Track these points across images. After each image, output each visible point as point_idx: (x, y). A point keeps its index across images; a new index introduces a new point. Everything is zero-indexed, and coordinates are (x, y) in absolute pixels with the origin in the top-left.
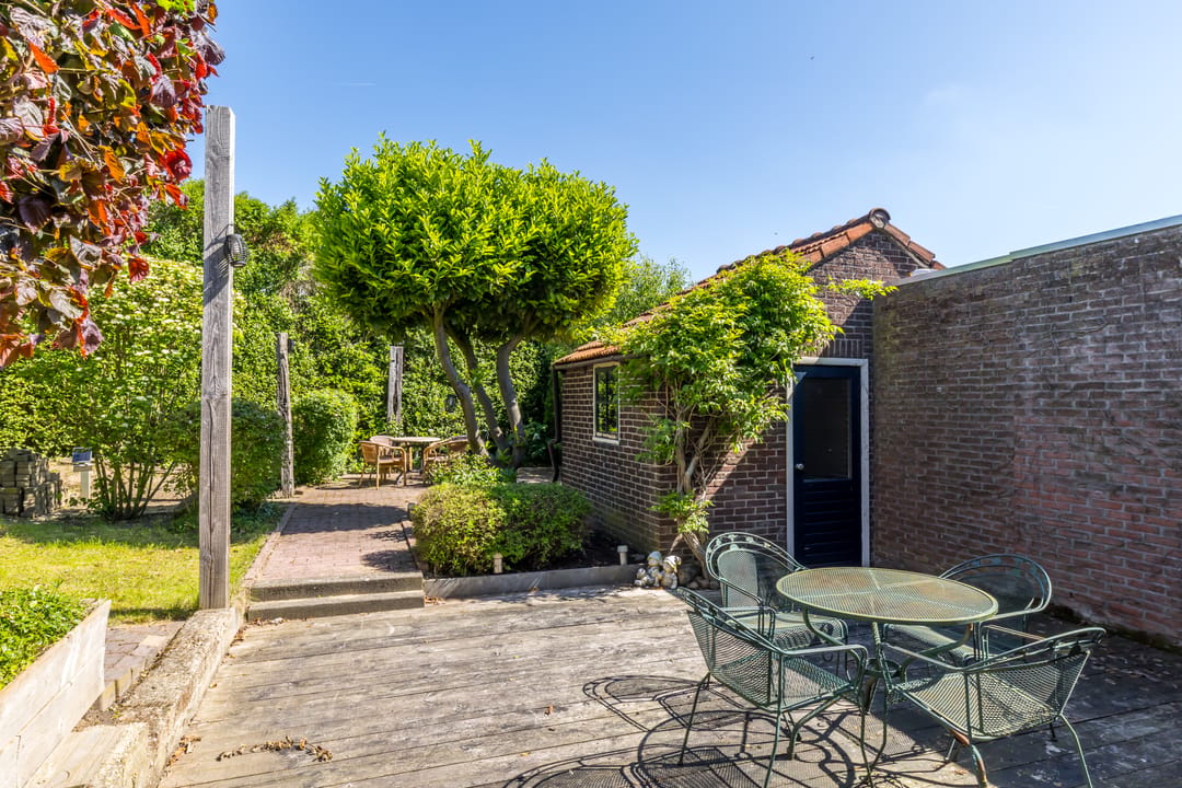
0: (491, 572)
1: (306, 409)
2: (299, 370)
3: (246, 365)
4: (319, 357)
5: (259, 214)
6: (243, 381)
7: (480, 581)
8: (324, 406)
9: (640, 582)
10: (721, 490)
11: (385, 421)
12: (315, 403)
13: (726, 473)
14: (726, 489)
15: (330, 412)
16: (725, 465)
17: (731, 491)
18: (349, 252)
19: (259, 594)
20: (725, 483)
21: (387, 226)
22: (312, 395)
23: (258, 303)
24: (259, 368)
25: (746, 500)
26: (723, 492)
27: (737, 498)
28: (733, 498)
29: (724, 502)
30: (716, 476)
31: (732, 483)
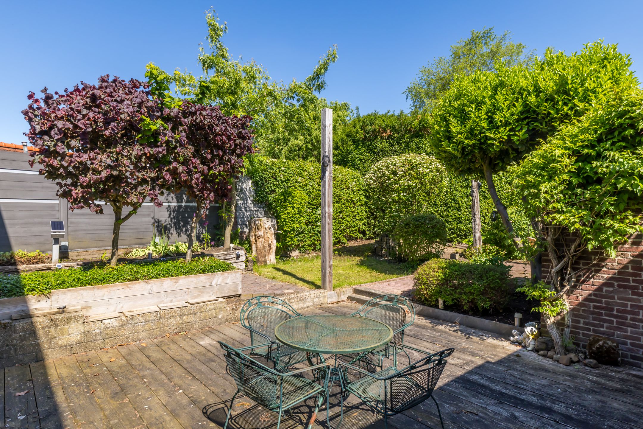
0: (437, 306)
7: (431, 310)
9: (512, 338)
10: (600, 289)
13: (605, 276)
14: (605, 289)
16: (604, 269)
17: (612, 292)
19: (357, 291)
20: (604, 284)
25: (629, 303)
26: (602, 291)
27: (618, 299)
28: (613, 298)
29: (604, 300)
30: (595, 277)
31: (612, 285)
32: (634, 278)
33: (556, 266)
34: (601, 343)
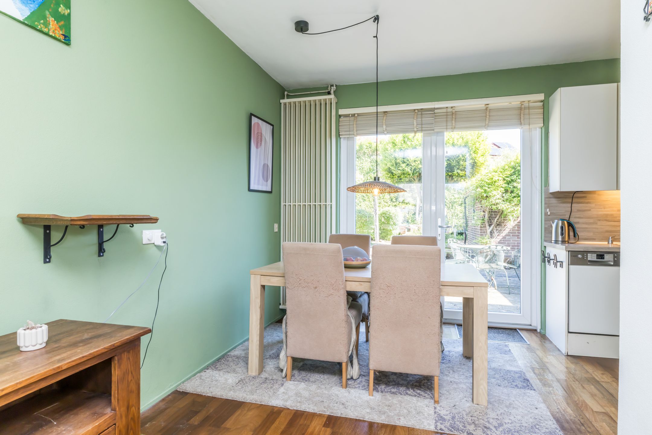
1: (384, 213)
2: (384, 201)
3: (366, 199)
4: (391, 196)
5: (371, 146)
6: (366, 204)
8: (390, 213)
11: (415, 220)
12: (387, 211)
13: (507, 232)
15: (391, 214)
16: (506, 229)
17: (510, 238)
18: (388, 163)
20: (506, 235)
21: (398, 154)
22: (386, 209)
23: (371, 177)
24: (371, 200)
25: (516, 242)
26: (506, 238)
27: (512, 241)
28: (510, 241)
29: (507, 242)
30: (503, 233)
31: (510, 235)
32: (518, 232)
33: (489, 229)
34: (508, 260)
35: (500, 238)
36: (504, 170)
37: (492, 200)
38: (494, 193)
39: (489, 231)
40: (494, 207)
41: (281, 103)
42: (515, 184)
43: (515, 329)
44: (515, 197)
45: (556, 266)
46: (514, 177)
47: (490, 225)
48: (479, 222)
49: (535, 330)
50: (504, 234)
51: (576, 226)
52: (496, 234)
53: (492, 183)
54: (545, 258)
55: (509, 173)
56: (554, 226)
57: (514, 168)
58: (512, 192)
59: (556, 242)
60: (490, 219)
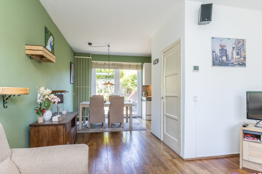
35: (130, 97)
36: (131, 77)
37: (128, 86)
38: (129, 83)
39: (127, 95)
40: (129, 88)
41: (74, 57)
42: (134, 81)
43: (136, 117)
44: (134, 85)
45: (144, 101)
46: (134, 79)
47: (127, 93)
48: (124, 92)
49: (140, 117)
50: (131, 96)
51: (148, 93)
52: (129, 96)
53: (128, 81)
54: (142, 100)
55: (132, 78)
56: (144, 93)
57: (134, 76)
58: (133, 83)
59: (144, 96)
60: (127, 91)
